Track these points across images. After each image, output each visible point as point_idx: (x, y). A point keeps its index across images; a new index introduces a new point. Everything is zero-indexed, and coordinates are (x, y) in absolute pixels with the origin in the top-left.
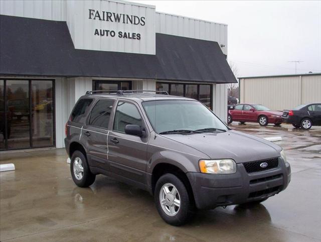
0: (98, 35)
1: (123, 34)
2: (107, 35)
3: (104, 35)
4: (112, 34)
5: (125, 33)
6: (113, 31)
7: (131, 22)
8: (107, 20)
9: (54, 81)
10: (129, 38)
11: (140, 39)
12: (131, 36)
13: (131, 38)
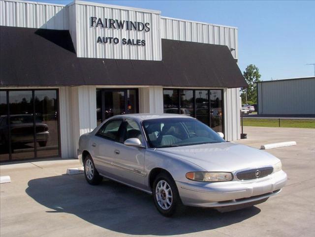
0: (101, 42)
1: (127, 41)
2: (111, 42)
3: (107, 42)
4: (116, 41)
5: (129, 40)
6: (116, 38)
7: (135, 28)
8: (110, 27)
9: (57, 90)
10: (134, 44)
11: (145, 45)
12: (135, 43)
13: (135, 44)
